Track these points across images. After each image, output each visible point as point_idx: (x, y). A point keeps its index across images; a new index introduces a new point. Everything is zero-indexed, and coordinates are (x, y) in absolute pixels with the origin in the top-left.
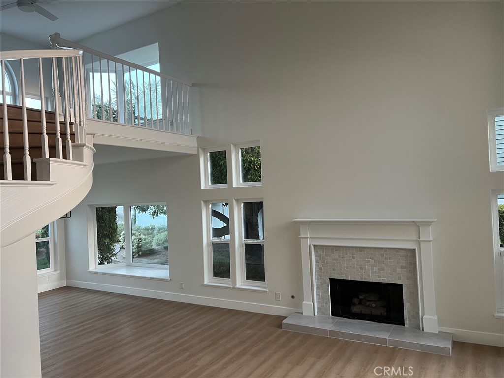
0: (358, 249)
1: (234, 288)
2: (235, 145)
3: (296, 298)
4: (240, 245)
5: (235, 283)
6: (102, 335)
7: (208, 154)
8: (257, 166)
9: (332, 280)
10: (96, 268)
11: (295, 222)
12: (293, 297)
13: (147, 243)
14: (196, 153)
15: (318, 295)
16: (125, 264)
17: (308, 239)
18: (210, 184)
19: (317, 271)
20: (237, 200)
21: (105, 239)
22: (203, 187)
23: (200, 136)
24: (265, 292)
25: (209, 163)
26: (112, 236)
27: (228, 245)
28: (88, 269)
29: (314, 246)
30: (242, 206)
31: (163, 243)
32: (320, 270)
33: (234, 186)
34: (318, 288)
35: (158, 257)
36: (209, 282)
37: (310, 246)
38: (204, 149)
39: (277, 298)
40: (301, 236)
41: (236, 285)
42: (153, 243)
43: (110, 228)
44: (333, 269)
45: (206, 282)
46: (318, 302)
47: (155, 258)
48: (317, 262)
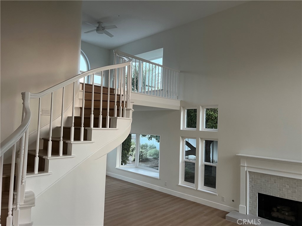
0: (279, 177)
1: (196, 190)
2: (203, 106)
3: (235, 201)
4: (202, 165)
5: (197, 187)
6: (124, 205)
7: (186, 110)
8: (213, 118)
9: (259, 194)
10: (119, 167)
11: (237, 156)
12: (233, 201)
13: (144, 154)
14: (179, 109)
15: (250, 202)
16: (134, 166)
17: (246, 168)
18: (186, 127)
19: (250, 188)
20: (201, 139)
21: (125, 151)
22: (181, 129)
23: (182, 100)
24: (216, 195)
25: (186, 115)
26: (128, 149)
27: (194, 164)
28: (116, 167)
29: (249, 172)
30: (204, 142)
31: (153, 155)
32: (252, 187)
33: (200, 130)
34: (250, 198)
35: (150, 163)
36: (182, 184)
37: (246, 172)
38: (183, 107)
39: (223, 200)
40: (241, 165)
41: (198, 188)
42: (148, 155)
43: (128, 145)
44: (261, 188)
45: (180, 184)
46: (249, 206)
47: (149, 164)
48: (250, 182)
